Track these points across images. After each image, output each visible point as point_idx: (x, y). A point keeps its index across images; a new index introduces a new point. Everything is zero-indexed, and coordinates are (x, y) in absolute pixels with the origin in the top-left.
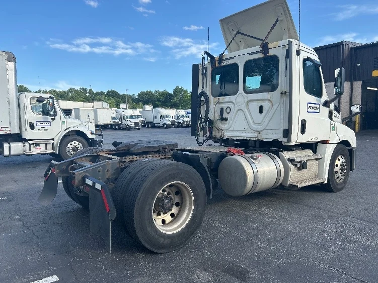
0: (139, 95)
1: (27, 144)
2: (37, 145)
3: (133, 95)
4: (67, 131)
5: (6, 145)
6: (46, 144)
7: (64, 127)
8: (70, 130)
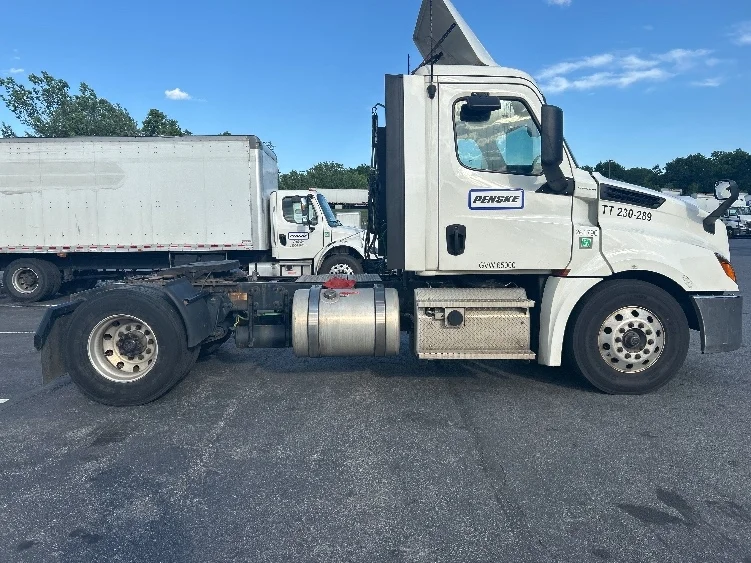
0: (669, 166)
1: (277, 266)
2: (289, 268)
3: (657, 167)
4: (331, 247)
5: (252, 267)
6: (302, 266)
7: (328, 241)
8: (335, 245)
